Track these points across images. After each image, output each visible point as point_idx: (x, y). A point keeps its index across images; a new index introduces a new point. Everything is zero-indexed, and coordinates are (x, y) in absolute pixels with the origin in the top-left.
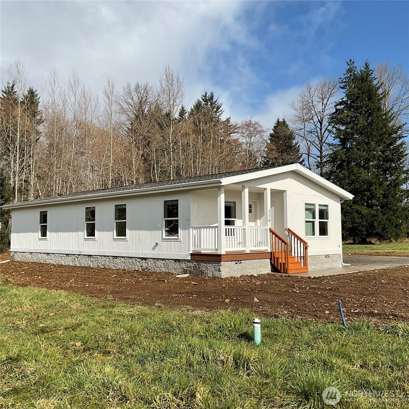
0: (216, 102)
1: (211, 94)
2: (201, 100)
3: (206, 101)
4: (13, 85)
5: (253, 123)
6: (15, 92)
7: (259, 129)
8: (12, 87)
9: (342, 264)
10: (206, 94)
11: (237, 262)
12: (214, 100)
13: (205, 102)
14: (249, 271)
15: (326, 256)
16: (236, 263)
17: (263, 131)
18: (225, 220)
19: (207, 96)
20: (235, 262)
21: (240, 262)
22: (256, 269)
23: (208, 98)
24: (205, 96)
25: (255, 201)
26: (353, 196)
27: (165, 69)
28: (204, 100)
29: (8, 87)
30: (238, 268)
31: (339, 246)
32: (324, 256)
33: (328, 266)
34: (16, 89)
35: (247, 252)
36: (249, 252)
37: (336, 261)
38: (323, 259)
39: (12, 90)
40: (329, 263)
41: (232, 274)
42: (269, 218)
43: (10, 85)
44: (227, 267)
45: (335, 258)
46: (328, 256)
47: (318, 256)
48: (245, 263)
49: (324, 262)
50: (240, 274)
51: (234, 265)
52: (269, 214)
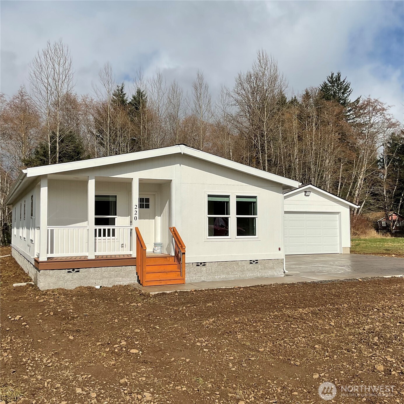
0: (344, 82)
1: (338, 74)
2: (327, 82)
3: (332, 82)
4: (122, 88)
5: (373, 101)
6: (124, 94)
7: (378, 107)
8: (122, 90)
10: (333, 74)
11: (71, 270)
12: (342, 80)
13: (331, 84)
15: (252, 262)
16: (68, 272)
17: (384, 109)
18: (95, 218)
19: (334, 77)
20: (67, 270)
21: (76, 270)
23: (334, 79)
24: (332, 77)
25: (154, 193)
27: (258, 53)
28: (330, 82)
29: (118, 90)
30: (72, 278)
31: (280, 249)
32: (247, 262)
33: (255, 274)
34: (125, 91)
35: (89, 258)
36: (94, 258)
37: (272, 268)
38: (244, 266)
39: (122, 92)
40: (258, 271)
41: (61, 285)
42: (136, 215)
43: (120, 88)
44: (52, 276)
45: (271, 264)
46: (256, 262)
47: (234, 262)
48: (86, 272)
49: (248, 269)
50: (77, 286)
51: (66, 274)
52: (136, 210)
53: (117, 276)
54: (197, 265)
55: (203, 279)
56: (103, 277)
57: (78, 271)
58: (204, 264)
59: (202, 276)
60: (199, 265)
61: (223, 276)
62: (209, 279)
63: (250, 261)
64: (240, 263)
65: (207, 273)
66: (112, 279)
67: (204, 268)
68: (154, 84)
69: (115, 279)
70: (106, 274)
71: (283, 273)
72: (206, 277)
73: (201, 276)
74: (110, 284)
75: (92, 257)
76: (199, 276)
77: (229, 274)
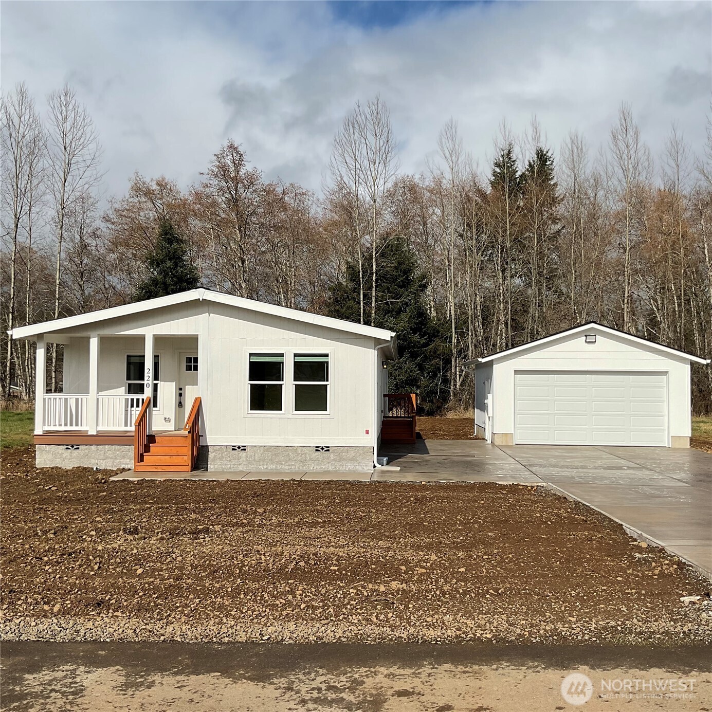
4: (510, 151)
8: (509, 155)
9: (375, 467)
11: (69, 447)
14: (93, 461)
15: (319, 449)
16: (67, 448)
20: (65, 447)
21: (75, 447)
22: (112, 460)
26: (394, 334)
30: (71, 456)
31: (367, 432)
32: (311, 448)
33: (324, 467)
34: (513, 156)
35: (89, 433)
36: (95, 433)
37: (353, 460)
38: (306, 453)
39: (510, 158)
40: (329, 463)
41: (58, 463)
42: (148, 382)
43: (506, 151)
44: (48, 452)
45: (352, 454)
46: (326, 449)
47: (290, 448)
48: (86, 449)
49: (310, 459)
50: (76, 466)
51: (63, 451)
52: (148, 374)
53: (124, 457)
54: (233, 449)
55: (241, 469)
56: (107, 458)
57: (78, 448)
58: (244, 448)
59: (240, 464)
60: (235, 450)
61: (272, 467)
62: (252, 468)
63: (316, 447)
64: (299, 449)
65: (247, 460)
66: (118, 461)
67: (243, 454)
68: (526, 142)
69: (122, 461)
70: (109, 454)
71: (373, 469)
72: (245, 466)
73: (237, 465)
74: (115, 466)
75: (92, 432)
76: (235, 464)
77: (282, 464)
